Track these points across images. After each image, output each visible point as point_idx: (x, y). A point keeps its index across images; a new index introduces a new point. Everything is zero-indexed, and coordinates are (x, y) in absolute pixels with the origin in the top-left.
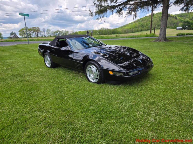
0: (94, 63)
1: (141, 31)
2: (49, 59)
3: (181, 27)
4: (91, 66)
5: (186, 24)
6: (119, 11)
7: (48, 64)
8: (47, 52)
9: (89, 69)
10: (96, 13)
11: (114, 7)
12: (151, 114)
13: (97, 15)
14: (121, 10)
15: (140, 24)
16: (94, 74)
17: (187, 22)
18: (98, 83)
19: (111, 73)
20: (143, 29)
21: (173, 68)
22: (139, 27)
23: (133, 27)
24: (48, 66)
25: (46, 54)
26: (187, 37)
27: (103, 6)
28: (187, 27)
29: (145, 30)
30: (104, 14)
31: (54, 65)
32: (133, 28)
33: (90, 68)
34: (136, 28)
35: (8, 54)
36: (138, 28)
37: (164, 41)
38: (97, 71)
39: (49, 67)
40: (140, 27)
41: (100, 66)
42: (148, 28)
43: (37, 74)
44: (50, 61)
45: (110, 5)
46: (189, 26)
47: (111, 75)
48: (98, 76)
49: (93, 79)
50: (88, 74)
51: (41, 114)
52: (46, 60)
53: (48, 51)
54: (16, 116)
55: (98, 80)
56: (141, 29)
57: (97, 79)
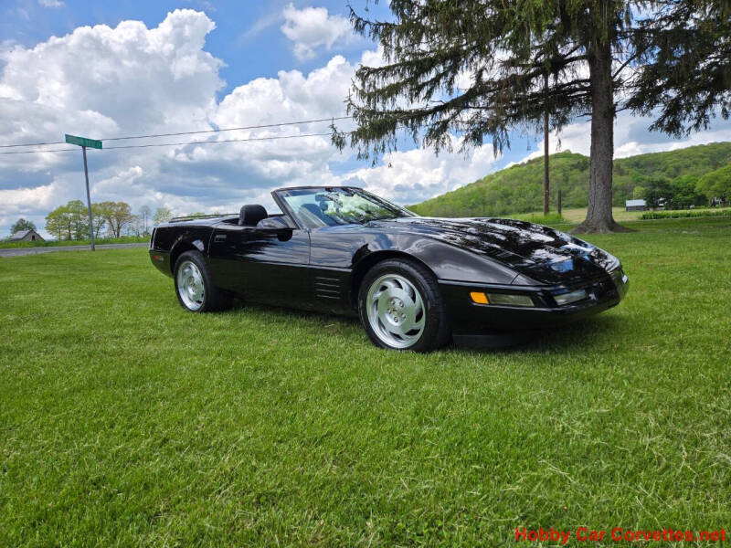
0: (404, 266)
2: (197, 276)
3: (642, 203)
4: (388, 279)
5: (657, 190)
6: (438, 132)
7: (190, 298)
9: (379, 294)
10: (358, 135)
11: (420, 115)
12: (705, 438)
13: (361, 142)
14: (444, 125)
15: (496, 192)
16: (400, 314)
17: (661, 184)
18: (423, 347)
19: (479, 299)
20: (509, 208)
22: (495, 203)
23: (472, 201)
24: (190, 305)
25: (188, 258)
27: (381, 113)
28: (663, 202)
30: (386, 137)
31: (218, 301)
32: (473, 204)
33: (384, 288)
34: (484, 204)
36: (492, 203)
37: (610, 232)
38: (418, 296)
39: (193, 311)
40: (498, 202)
41: (434, 277)
42: (527, 207)
43: (151, 332)
44: (203, 288)
45: (405, 108)
46: (668, 196)
47: (481, 309)
48: (418, 318)
49: (397, 337)
50: (373, 315)
51: (212, 458)
52: (181, 281)
53: (199, 245)
54: (96, 470)
55: (419, 336)
56: (502, 209)
57: (413, 332)
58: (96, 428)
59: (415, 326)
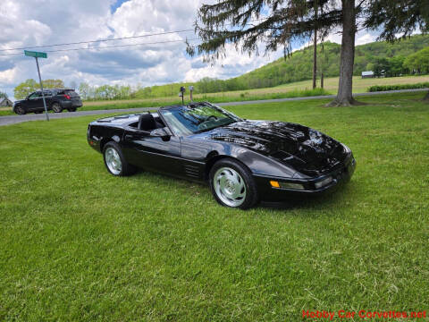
0: (234, 164)
1: (289, 82)
2: (117, 156)
3: (371, 73)
4: (226, 170)
5: (381, 65)
7: (114, 167)
8: (113, 140)
9: (221, 177)
10: (203, 47)
11: (240, 34)
13: (204, 52)
14: (254, 39)
15: (285, 68)
16: (232, 188)
17: (384, 61)
18: (244, 207)
19: (275, 184)
20: (292, 78)
21: (390, 166)
22: (284, 75)
24: (114, 171)
25: (110, 146)
26: (393, 95)
27: (216, 33)
30: (219, 48)
31: (129, 170)
32: (271, 76)
33: (223, 174)
35: (6, 147)
39: (116, 175)
41: (249, 171)
44: (120, 162)
45: (230, 30)
46: (387, 69)
47: (275, 190)
48: (242, 192)
49: (230, 200)
50: (217, 187)
51: (142, 290)
52: (108, 158)
55: (243, 200)
57: (239, 198)
58: (79, 269)
59: (240, 195)
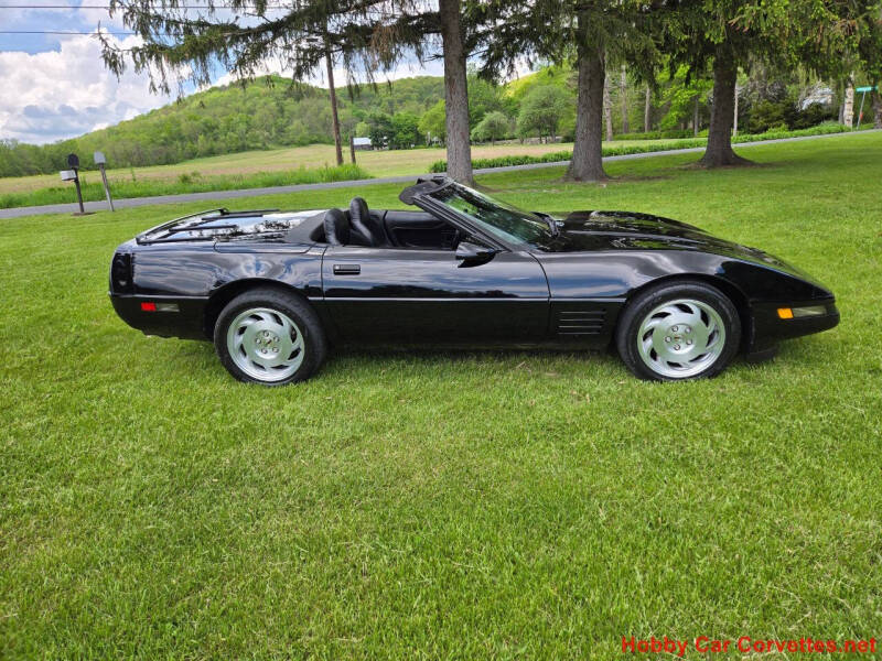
3: (367, 141)
5: (380, 127)
15: (196, 123)
17: (383, 120)
20: (217, 145)
22: (196, 139)
28: (385, 141)
29: (229, 151)
32: (165, 139)
34: (182, 139)
36: (194, 139)
40: (201, 137)
42: (240, 144)
46: (391, 135)
56: (208, 146)
